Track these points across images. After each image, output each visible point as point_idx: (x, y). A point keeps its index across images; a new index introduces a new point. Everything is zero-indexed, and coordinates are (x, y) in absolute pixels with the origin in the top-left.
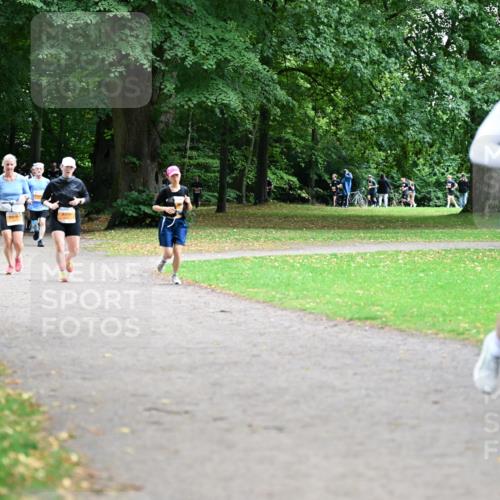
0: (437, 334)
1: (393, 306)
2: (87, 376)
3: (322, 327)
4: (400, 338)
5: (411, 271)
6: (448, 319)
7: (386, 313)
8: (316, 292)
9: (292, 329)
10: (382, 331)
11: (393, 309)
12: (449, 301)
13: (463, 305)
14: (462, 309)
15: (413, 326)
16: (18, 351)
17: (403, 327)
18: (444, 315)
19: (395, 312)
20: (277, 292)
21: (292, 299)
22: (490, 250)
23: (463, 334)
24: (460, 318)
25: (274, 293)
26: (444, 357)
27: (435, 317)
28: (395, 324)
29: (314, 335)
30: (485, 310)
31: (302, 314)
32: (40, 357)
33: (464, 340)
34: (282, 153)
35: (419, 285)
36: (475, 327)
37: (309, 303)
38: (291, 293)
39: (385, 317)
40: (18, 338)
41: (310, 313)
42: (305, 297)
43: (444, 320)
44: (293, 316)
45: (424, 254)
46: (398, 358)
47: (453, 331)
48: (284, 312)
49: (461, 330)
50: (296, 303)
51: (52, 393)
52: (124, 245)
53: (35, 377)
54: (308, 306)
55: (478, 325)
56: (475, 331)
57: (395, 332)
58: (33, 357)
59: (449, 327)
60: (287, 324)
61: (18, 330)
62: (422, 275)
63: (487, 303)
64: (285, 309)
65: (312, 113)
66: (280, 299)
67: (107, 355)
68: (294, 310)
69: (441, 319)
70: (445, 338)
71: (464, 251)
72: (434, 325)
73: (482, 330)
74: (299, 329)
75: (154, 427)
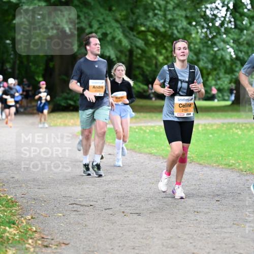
0: (218, 166)
1: (196, 152)
2: (41, 187)
3: (160, 163)
4: (199, 168)
5: (205, 134)
6: (224, 158)
7: (193, 155)
8: (157, 145)
9: (144, 163)
10: (191, 164)
11: (196, 153)
12: (225, 149)
13: (232, 151)
14: (231, 153)
15: (206, 162)
16: (5, 174)
17: (201, 162)
18: (222, 156)
19: (197, 155)
20: (137, 145)
21: (145, 148)
22: (246, 124)
23: (232, 166)
24: (230, 158)
25: (135, 145)
26: (222, 178)
27: (217, 157)
28: (197, 161)
29: (156, 167)
30: (243, 154)
31: (150, 155)
32: (17, 177)
33: (232, 169)
34: (140, 74)
35: (209, 141)
36: (238, 162)
37: (153, 150)
38: (145, 145)
39: (192, 157)
40: (5, 168)
41: (154, 155)
42: (151, 147)
43: (222, 159)
44: (145, 157)
45: (212, 125)
46: (199, 178)
47: (227, 164)
48: (141, 155)
49: (231, 164)
50: (147, 150)
51: (23, 196)
52: (59, 121)
53: (14, 188)
54: (152, 151)
55: (239, 161)
56: (237, 164)
57: (197, 165)
58: (13, 178)
59: (224, 162)
60: (142, 161)
61: (5, 163)
62: (211, 136)
63: (244, 150)
64: (141, 153)
65: (155, 54)
66: (139, 148)
67: (51, 176)
68: (146, 154)
69: (220, 158)
70: (222, 168)
71: (232, 123)
72: (217, 161)
73: (241, 164)
74: (148, 164)
75: (75, 213)
